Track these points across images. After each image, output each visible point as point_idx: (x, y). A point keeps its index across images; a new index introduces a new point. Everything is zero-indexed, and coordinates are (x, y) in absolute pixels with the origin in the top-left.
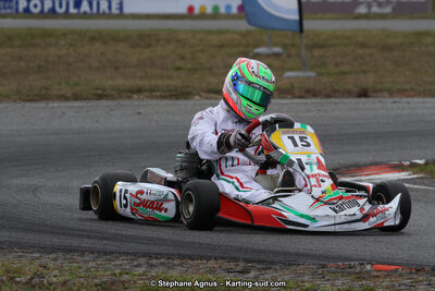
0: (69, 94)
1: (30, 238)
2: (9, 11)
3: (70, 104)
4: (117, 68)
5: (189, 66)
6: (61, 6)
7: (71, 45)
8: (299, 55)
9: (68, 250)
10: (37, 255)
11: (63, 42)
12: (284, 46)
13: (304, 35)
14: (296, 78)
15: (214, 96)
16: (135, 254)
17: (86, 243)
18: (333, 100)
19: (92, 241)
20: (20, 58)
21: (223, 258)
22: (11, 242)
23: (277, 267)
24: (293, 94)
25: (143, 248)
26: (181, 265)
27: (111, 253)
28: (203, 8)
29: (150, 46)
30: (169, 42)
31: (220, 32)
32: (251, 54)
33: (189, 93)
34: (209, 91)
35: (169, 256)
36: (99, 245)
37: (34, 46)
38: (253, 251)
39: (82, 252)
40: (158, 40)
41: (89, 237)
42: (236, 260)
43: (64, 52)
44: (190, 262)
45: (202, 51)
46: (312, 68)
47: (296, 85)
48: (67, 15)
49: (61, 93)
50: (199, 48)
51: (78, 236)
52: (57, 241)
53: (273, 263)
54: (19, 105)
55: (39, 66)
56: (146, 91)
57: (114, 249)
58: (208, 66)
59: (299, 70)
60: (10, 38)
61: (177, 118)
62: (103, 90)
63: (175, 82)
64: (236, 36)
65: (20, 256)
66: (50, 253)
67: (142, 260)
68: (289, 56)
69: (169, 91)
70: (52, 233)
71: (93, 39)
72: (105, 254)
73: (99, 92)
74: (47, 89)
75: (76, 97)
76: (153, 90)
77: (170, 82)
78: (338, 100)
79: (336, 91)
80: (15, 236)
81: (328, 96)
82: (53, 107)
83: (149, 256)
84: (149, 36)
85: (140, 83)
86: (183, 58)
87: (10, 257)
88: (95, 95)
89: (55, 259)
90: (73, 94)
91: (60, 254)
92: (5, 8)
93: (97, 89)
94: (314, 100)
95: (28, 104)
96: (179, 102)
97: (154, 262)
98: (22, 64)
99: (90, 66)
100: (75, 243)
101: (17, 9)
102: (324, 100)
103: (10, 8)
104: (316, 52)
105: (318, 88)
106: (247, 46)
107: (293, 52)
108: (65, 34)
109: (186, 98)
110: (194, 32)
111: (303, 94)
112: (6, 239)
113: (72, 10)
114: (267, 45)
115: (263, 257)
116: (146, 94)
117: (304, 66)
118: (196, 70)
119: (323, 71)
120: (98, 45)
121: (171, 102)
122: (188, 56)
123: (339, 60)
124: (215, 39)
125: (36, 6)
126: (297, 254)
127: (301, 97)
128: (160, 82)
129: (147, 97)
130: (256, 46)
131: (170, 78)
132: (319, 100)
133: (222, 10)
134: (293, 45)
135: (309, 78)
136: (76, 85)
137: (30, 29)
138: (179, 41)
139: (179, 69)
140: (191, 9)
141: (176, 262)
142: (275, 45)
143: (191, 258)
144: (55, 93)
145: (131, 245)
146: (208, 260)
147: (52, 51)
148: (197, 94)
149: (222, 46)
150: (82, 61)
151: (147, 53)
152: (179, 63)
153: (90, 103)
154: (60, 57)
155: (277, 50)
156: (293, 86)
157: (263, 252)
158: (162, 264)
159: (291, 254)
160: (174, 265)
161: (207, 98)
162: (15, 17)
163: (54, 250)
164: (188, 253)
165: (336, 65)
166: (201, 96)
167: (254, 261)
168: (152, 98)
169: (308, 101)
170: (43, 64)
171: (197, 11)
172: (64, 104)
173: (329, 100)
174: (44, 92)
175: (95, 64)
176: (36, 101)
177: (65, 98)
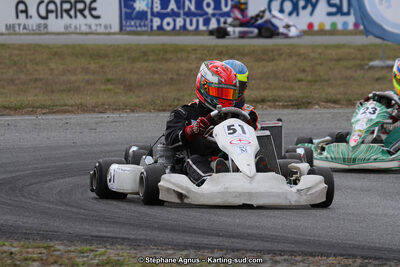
1: (164, 236)
2: (144, 29)
5: (309, 78)
6: (191, 24)
7: (201, 59)
9: (198, 247)
10: (171, 252)
11: (193, 57)
15: (332, 105)
16: (261, 251)
17: (215, 241)
19: (221, 239)
20: (154, 72)
21: (341, 255)
22: (146, 240)
23: (392, 264)
25: (268, 246)
26: (303, 261)
27: (238, 250)
28: (322, 24)
29: (273, 60)
30: (291, 56)
31: (338, 47)
32: (367, 67)
33: (309, 103)
34: (328, 101)
35: (292, 253)
36: (227, 242)
37: (167, 60)
38: (370, 249)
39: (212, 249)
40: (280, 55)
41: (218, 235)
42: (354, 256)
43: (194, 66)
44: (311, 258)
45: (321, 64)
48: (197, 32)
50: (319, 62)
51: (208, 234)
52: (188, 239)
53: (388, 260)
54: (153, 115)
55: (172, 79)
56: (269, 101)
57: (241, 246)
58: (326, 77)
60: (145, 53)
61: (299, 126)
63: (297, 93)
64: (352, 51)
66: (183, 250)
67: (267, 257)
69: (291, 101)
70: (184, 231)
71: (221, 54)
74: (179, 100)
76: (276, 101)
77: (291, 93)
80: (150, 234)
83: (274, 253)
84: (272, 51)
85: (264, 94)
86: (304, 71)
87: (146, 253)
91: (192, 251)
92: (140, 26)
95: (162, 114)
96: (300, 111)
97: (278, 258)
98: (156, 76)
100: (205, 240)
101: (152, 27)
103: (145, 26)
106: (363, 59)
108: (195, 50)
109: (306, 108)
110: (314, 47)
112: (144, 237)
113: (202, 27)
114: (381, 59)
115: (377, 254)
116: (269, 103)
118: (316, 81)
121: (293, 111)
122: (308, 69)
124: (333, 53)
125: (168, 24)
128: (282, 93)
129: (270, 107)
130: (372, 59)
131: (292, 89)
133: (340, 27)
137: (163, 45)
138: (300, 55)
139: (299, 80)
140: (311, 26)
141: (299, 258)
142: (389, 58)
143: (312, 254)
145: (256, 243)
146: (328, 256)
147: (184, 65)
148: (317, 104)
149: (339, 60)
151: (270, 67)
152: (300, 76)
154: (191, 71)
155: (391, 62)
157: (379, 249)
158: (285, 260)
160: (296, 261)
161: (325, 108)
162: (149, 35)
163: (186, 247)
164: (310, 250)
166: (320, 106)
167: (371, 258)
168: (275, 107)
170: (175, 77)
171: (316, 28)
174: (176, 103)
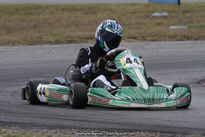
0: (53, 41)
1: (40, 121)
3: (54, 46)
4: (77, 25)
7: (51, 13)
8: (177, 17)
9: (62, 127)
10: (45, 130)
11: (47, 12)
12: (169, 12)
13: (180, 5)
14: (177, 29)
15: (133, 40)
16: (99, 129)
17: (71, 123)
18: (199, 41)
19: (75, 122)
20: (23, 21)
22: (30, 123)
23: (179, 135)
24: (177, 38)
25: (103, 126)
27: (86, 129)
29: (95, 13)
30: (105, 10)
32: (151, 17)
34: (130, 38)
36: (79, 124)
37: (31, 14)
38: (164, 127)
39: (70, 128)
40: (99, 10)
41: (72, 120)
42: (155, 131)
43: (47, 17)
45: (124, 15)
46: (185, 24)
47: (178, 33)
49: (49, 40)
50: (122, 14)
51: (66, 120)
52: (55, 122)
53: (176, 133)
54: (26, 47)
55: (34, 25)
57: (87, 126)
58: (127, 23)
59: (178, 25)
60: (17, 10)
62: (72, 38)
64: (142, 7)
65: (36, 131)
66: (52, 129)
68: (172, 17)
71: (63, 10)
72: (83, 129)
73: (69, 39)
74: (41, 38)
75: (57, 42)
78: (201, 42)
79: (200, 37)
80: (32, 120)
81: (196, 39)
82: (45, 48)
84: (94, 8)
85: (91, 34)
87: (31, 131)
88: (67, 41)
89: (55, 133)
90: (55, 40)
91: (58, 130)
93: (68, 37)
94: (188, 42)
95: (31, 47)
98: (25, 24)
99: (62, 25)
100: (65, 123)
102: (194, 42)
104: (187, 15)
105: (190, 35)
106: (149, 12)
107: (174, 15)
108: (47, 7)
111: (182, 38)
112: (27, 122)
114: (159, 11)
115: (170, 130)
117: (180, 23)
119: (191, 25)
120: (66, 13)
123: (200, 19)
124: (130, 9)
126: (189, 128)
127: (181, 40)
130: (154, 12)
132: (191, 42)
134: (174, 11)
135: (184, 29)
136: (57, 35)
138: (110, 10)
142: (164, 11)
144: (45, 40)
145: (96, 124)
146: (140, 132)
147: (41, 17)
149: (134, 12)
150: (58, 22)
153: (65, 46)
154: (45, 20)
155: (165, 14)
156: (176, 35)
157: (170, 127)
159: (185, 128)
161: (129, 42)
163: (54, 127)
164: (128, 128)
165: (199, 22)
166: (126, 41)
167: (165, 132)
169: (185, 42)
170: (36, 24)
172: (50, 46)
173: (197, 42)
174: (39, 39)
175: (65, 24)
176: (35, 44)
177: (50, 43)
